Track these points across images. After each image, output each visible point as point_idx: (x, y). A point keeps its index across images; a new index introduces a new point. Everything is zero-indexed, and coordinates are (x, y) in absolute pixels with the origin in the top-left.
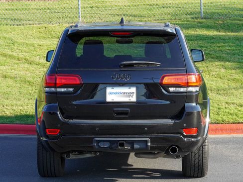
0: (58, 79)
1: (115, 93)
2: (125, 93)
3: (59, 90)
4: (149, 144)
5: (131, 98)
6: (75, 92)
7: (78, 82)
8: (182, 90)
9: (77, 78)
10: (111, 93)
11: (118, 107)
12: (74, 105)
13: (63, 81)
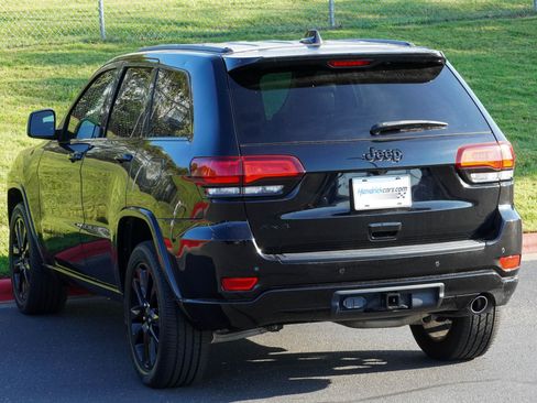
0: (246, 167)
1: (371, 192)
2: (388, 190)
3: (249, 190)
4: (442, 295)
5: (401, 200)
6: (286, 192)
7: (293, 171)
8: (491, 177)
9: (290, 164)
10: (362, 192)
11: (377, 220)
12: (286, 221)
13: (259, 171)
